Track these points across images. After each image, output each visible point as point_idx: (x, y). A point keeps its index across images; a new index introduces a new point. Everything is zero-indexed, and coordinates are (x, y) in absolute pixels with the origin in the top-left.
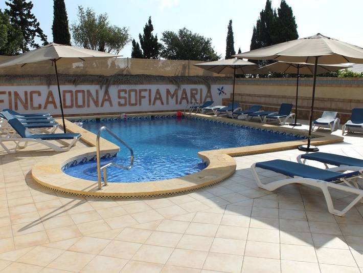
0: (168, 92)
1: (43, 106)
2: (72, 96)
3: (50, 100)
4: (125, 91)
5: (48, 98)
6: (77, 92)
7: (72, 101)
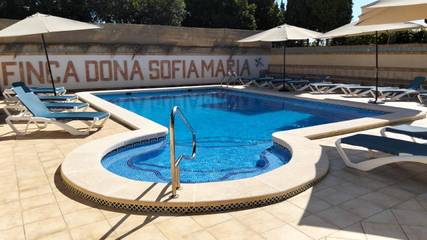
0: (203, 63)
1: (62, 79)
2: (96, 67)
3: (71, 71)
4: (156, 62)
5: (68, 69)
6: (102, 62)
7: (97, 73)
